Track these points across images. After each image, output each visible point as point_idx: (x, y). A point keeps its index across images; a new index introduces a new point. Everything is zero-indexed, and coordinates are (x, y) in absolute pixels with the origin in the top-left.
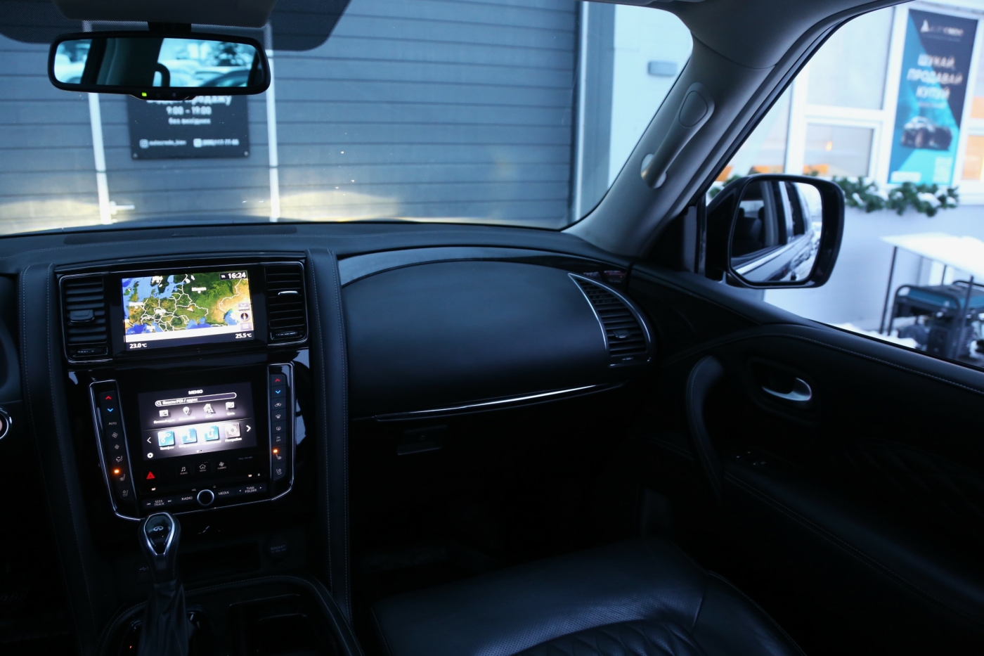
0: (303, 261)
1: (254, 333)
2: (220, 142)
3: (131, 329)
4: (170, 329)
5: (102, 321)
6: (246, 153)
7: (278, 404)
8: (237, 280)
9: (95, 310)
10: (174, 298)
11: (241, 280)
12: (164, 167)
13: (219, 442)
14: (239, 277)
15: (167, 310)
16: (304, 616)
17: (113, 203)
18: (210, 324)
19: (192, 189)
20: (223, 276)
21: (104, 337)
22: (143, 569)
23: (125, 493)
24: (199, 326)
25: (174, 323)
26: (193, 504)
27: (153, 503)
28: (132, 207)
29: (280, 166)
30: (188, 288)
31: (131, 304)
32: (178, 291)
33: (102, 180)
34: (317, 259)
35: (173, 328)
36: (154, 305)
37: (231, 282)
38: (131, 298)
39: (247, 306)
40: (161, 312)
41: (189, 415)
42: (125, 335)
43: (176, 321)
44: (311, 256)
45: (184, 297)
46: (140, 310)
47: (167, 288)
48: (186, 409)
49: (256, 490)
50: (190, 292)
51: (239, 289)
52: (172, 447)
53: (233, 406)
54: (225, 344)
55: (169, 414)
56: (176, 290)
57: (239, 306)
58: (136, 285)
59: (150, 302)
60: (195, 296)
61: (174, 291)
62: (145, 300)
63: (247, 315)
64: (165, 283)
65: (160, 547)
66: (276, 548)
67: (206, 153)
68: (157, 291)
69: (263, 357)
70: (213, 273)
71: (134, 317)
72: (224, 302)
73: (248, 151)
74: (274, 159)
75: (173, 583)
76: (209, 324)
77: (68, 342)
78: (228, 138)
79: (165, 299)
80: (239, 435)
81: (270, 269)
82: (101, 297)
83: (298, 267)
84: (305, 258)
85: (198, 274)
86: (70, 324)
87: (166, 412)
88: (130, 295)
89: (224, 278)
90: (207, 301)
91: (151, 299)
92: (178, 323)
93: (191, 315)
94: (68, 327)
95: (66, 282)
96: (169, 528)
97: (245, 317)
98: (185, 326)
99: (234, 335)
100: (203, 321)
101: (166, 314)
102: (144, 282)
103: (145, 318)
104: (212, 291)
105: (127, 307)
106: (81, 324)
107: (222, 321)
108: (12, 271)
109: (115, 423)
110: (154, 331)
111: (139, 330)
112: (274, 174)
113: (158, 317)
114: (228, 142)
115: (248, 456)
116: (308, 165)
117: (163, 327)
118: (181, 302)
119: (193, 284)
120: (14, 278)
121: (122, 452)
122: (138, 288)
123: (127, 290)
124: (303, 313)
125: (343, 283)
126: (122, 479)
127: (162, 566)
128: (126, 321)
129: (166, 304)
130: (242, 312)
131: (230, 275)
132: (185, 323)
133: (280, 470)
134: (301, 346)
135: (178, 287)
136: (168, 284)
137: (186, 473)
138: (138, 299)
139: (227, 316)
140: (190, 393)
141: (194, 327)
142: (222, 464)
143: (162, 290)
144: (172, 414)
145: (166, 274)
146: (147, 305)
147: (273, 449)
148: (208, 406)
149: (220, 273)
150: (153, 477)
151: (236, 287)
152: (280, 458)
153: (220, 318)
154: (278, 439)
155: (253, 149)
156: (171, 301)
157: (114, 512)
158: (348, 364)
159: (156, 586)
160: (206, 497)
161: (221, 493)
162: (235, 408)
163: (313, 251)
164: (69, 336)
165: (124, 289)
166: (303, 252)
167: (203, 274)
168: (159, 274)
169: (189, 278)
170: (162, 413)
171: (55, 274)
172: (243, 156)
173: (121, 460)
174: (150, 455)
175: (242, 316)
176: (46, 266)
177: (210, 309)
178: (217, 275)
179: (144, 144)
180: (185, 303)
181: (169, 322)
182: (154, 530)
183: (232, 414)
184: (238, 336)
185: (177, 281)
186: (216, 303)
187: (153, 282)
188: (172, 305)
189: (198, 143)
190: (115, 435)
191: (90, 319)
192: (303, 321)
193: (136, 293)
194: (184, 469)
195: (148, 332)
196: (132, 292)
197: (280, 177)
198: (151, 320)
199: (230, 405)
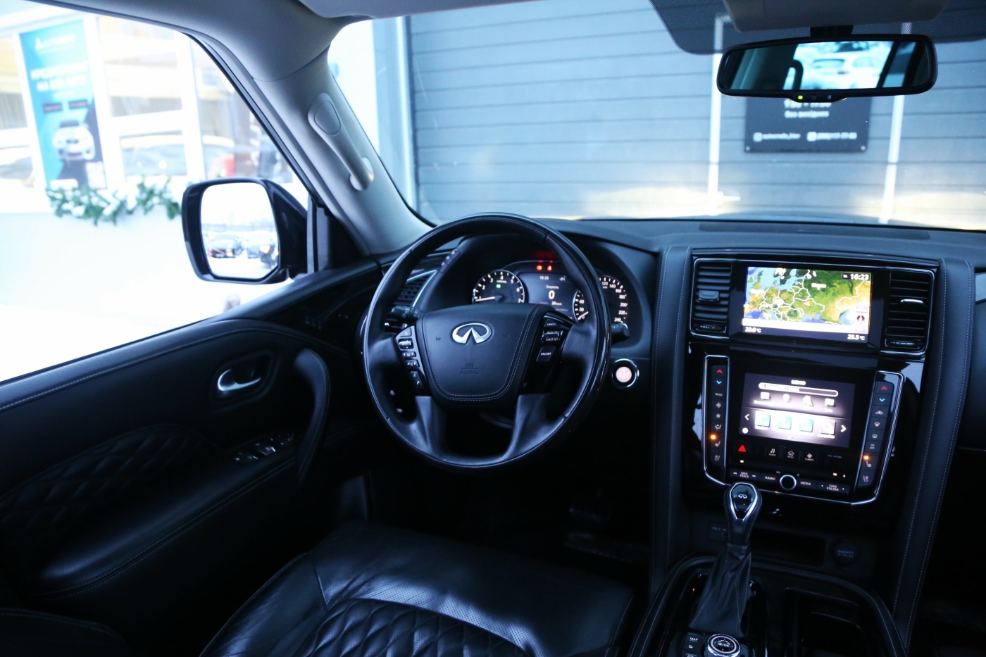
0: (935, 270)
1: (868, 336)
2: (836, 136)
3: (749, 314)
4: (784, 319)
5: (725, 303)
6: (863, 148)
7: (880, 412)
8: (859, 281)
9: (721, 292)
10: (793, 291)
11: (863, 282)
12: (775, 160)
13: (812, 434)
14: (862, 279)
15: (785, 301)
16: (858, 627)
17: (721, 193)
18: (825, 320)
19: (799, 184)
20: (845, 276)
21: (724, 317)
22: (716, 528)
23: (717, 457)
24: (813, 321)
25: (790, 314)
26: (775, 485)
27: (739, 473)
28: (737, 198)
29: (900, 163)
30: (808, 284)
31: (753, 291)
32: (799, 285)
33: (714, 170)
34: (952, 270)
35: (788, 317)
36: (774, 295)
37: (852, 283)
38: (754, 285)
39: (865, 308)
40: (779, 301)
41: (788, 402)
42: (743, 317)
43: (792, 313)
44: (945, 266)
45: (803, 291)
46: (760, 298)
47: (788, 280)
48: (786, 396)
49: (838, 490)
50: (809, 287)
51: (859, 292)
52: (766, 429)
53: (832, 404)
54: (836, 344)
55: (770, 397)
56: (797, 283)
57: (857, 307)
58: (760, 274)
59: (771, 291)
60: (814, 292)
61: (794, 284)
62: (766, 288)
63: (863, 318)
64: (787, 275)
65: (741, 513)
66: (843, 552)
67: (820, 147)
68: (779, 282)
69: (873, 362)
70: (834, 272)
71: (753, 303)
72: (842, 301)
73: (866, 145)
74: (894, 155)
75: (745, 548)
76: (823, 320)
77: (693, 316)
78: (844, 131)
79: (785, 291)
80: (833, 433)
81: (896, 274)
82: (728, 281)
83: (928, 276)
84: (938, 268)
85: (820, 271)
86: (698, 301)
87: (768, 394)
88: (753, 283)
89: (845, 279)
90: (825, 298)
91: (772, 289)
92: (793, 314)
93: (807, 309)
94: (695, 304)
95: (700, 264)
96: (752, 499)
97: (861, 319)
98: (800, 318)
99: (846, 335)
100: (817, 317)
101: (784, 305)
102: (768, 272)
103: (763, 305)
104: (831, 289)
105: (749, 293)
106: (706, 303)
107: (837, 319)
108: (655, 249)
109: (721, 395)
110: (769, 319)
111: (756, 315)
112: (891, 171)
113: (776, 306)
114: (845, 135)
115: (838, 455)
116: (934, 162)
117: (779, 316)
118: (800, 295)
119: (814, 280)
120: (657, 256)
121: (721, 421)
122: (761, 277)
123: (751, 278)
124: (925, 325)
125: (977, 299)
126: (717, 445)
127: (738, 530)
128: (746, 306)
129: (785, 295)
130: (861, 314)
131: (852, 275)
132: (800, 315)
133: (867, 478)
134: (917, 359)
135: (799, 281)
136: (790, 277)
137: (774, 455)
138: (760, 287)
139: (843, 316)
140: (793, 382)
141: (808, 321)
142: (810, 456)
143: (783, 282)
144: (773, 398)
145: (789, 267)
146: (767, 294)
147: (864, 454)
148: (807, 398)
149: (842, 272)
150: (744, 450)
151: (856, 288)
152: (869, 465)
153: (835, 316)
154: (872, 447)
155: (871, 143)
156: (790, 293)
157: (703, 472)
158: (968, 388)
159: (729, 545)
160: (788, 482)
161: (803, 483)
162: (834, 406)
163: (947, 261)
164: (695, 311)
165: (749, 277)
166: (935, 260)
167: (825, 272)
168: (783, 266)
169: (811, 274)
170: (764, 395)
171: (692, 256)
172: (859, 151)
173: (719, 428)
174: (745, 431)
175: (858, 317)
176: (685, 248)
177: (826, 306)
178: (840, 274)
179: (758, 137)
180: (803, 297)
181: (785, 313)
182: (739, 496)
183: (831, 411)
184: (851, 337)
185: (799, 274)
186: (833, 301)
187: (776, 274)
188: (791, 297)
189: (812, 136)
190: (719, 405)
191: (715, 300)
192: (924, 333)
193: (759, 281)
194: (773, 451)
195: (764, 318)
196: (755, 280)
197: (899, 175)
198: (769, 308)
199: (832, 402)
